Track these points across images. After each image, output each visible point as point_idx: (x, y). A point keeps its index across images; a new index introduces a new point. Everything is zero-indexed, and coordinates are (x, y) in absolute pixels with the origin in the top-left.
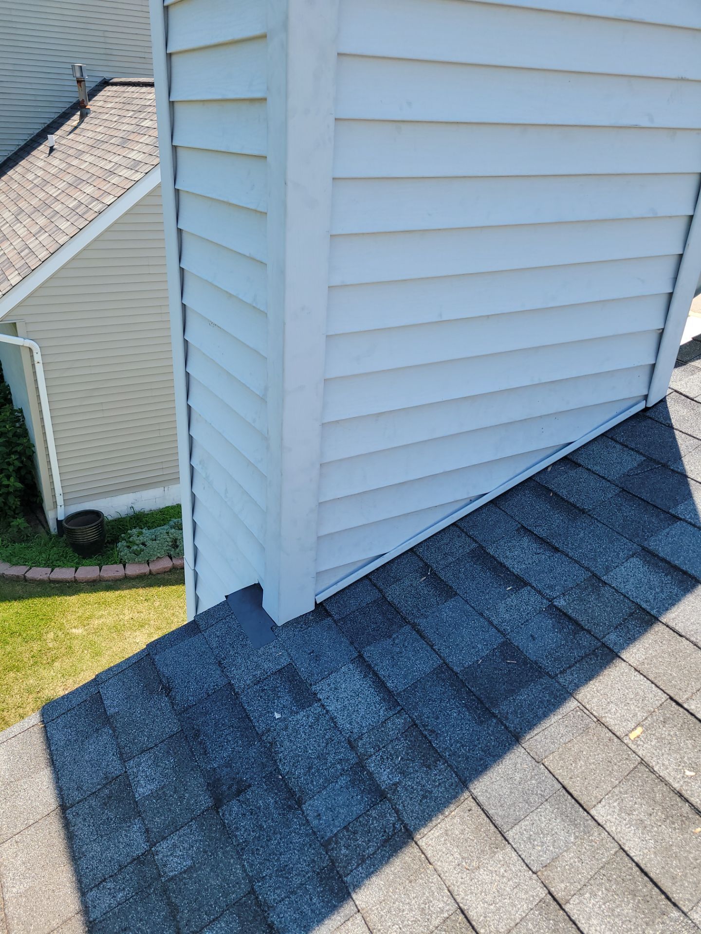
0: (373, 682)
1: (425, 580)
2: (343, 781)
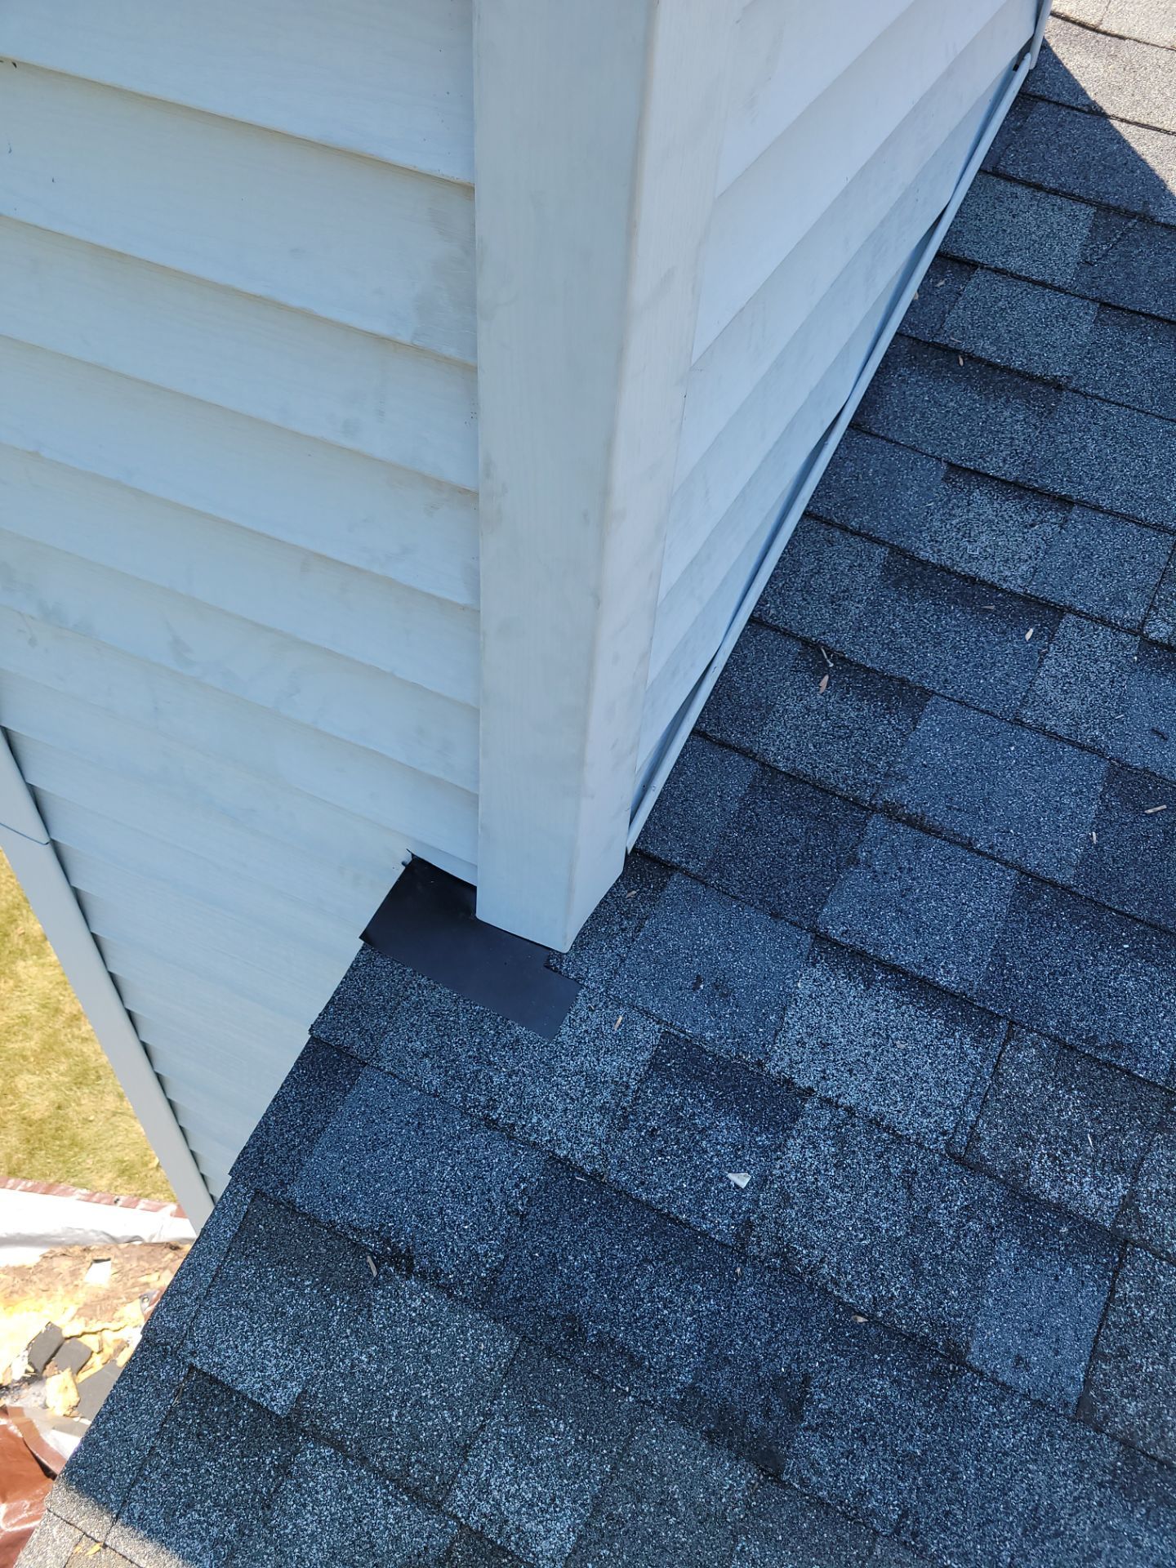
0: (898, 989)
1: (829, 684)
2: (1008, 1252)
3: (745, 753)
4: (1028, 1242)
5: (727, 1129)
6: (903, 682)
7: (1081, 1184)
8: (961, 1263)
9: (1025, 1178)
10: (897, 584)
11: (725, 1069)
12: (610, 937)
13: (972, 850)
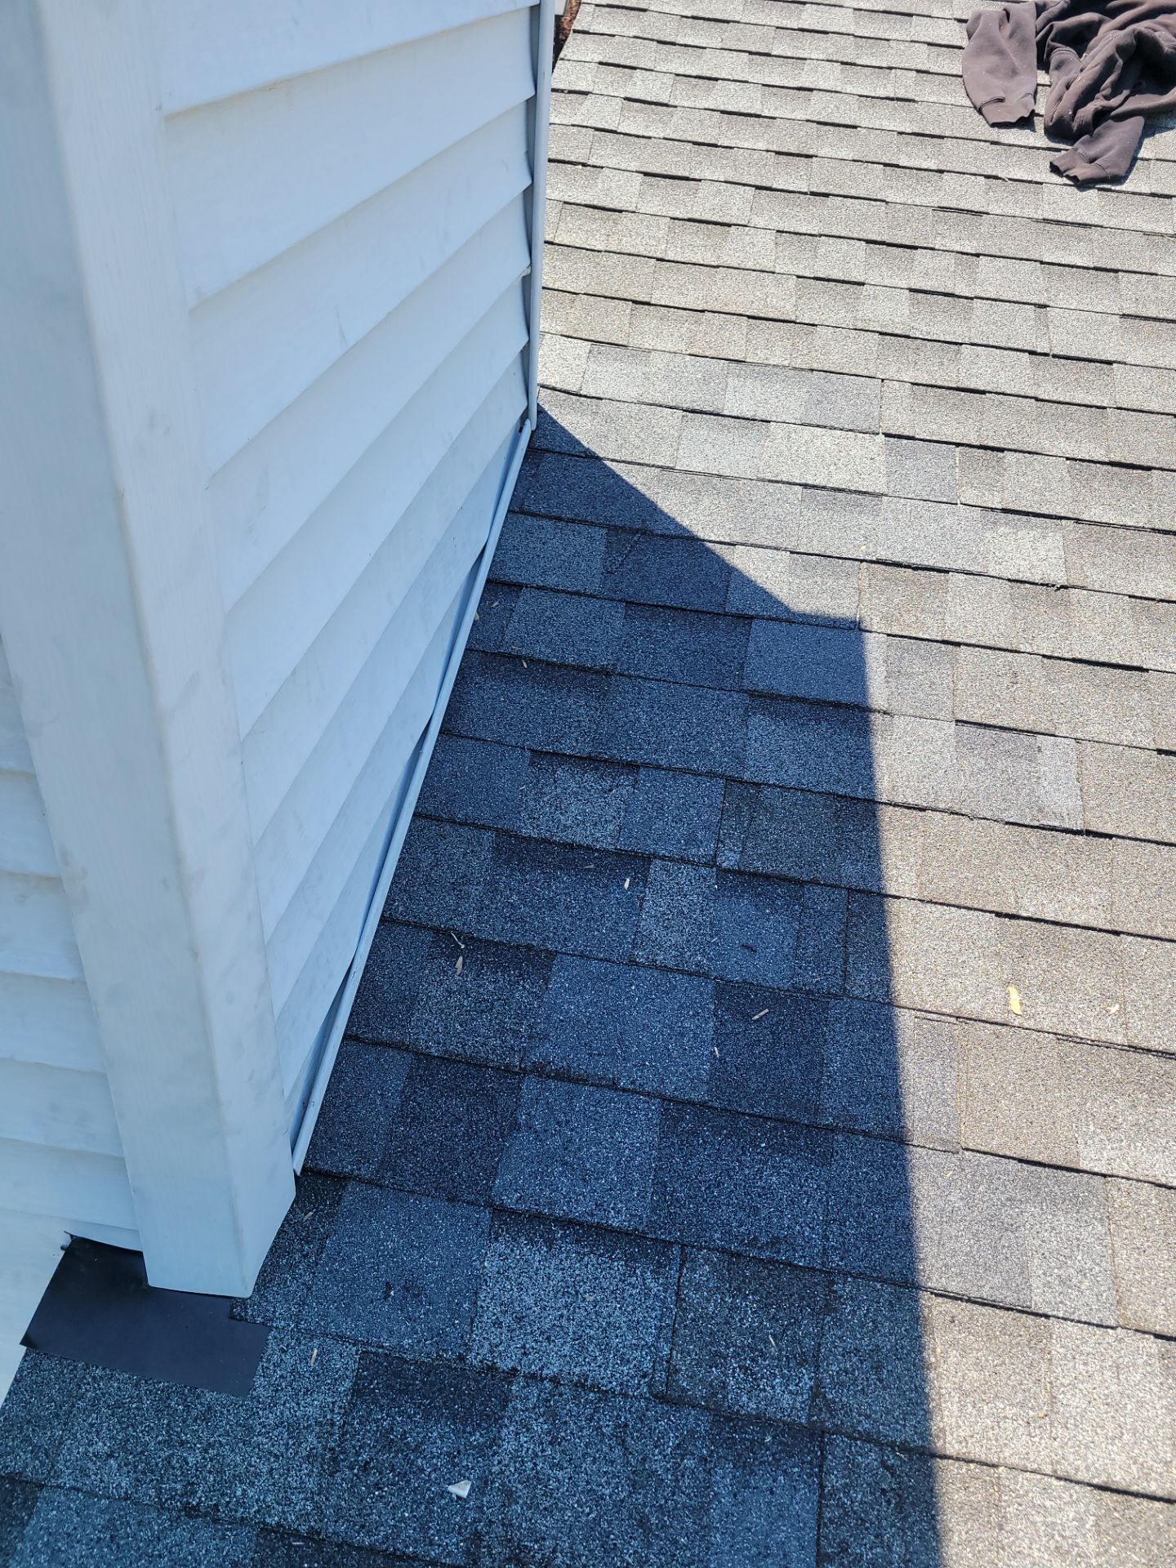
0: (578, 1242)
1: (464, 964)
2: (724, 1479)
3: (400, 1047)
4: (741, 1464)
5: (439, 1438)
6: (529, 948)
7: (773, 1387)
8: (685, 1507)
9: (725, 1397)
10: (507, 862)
11: (428, 1374)
12: (292, 1267)
13: (616, 1090)
